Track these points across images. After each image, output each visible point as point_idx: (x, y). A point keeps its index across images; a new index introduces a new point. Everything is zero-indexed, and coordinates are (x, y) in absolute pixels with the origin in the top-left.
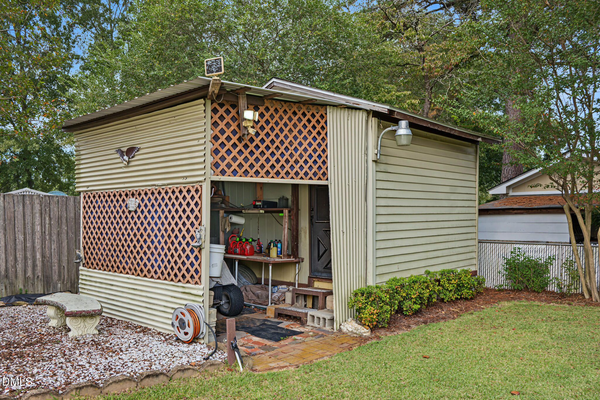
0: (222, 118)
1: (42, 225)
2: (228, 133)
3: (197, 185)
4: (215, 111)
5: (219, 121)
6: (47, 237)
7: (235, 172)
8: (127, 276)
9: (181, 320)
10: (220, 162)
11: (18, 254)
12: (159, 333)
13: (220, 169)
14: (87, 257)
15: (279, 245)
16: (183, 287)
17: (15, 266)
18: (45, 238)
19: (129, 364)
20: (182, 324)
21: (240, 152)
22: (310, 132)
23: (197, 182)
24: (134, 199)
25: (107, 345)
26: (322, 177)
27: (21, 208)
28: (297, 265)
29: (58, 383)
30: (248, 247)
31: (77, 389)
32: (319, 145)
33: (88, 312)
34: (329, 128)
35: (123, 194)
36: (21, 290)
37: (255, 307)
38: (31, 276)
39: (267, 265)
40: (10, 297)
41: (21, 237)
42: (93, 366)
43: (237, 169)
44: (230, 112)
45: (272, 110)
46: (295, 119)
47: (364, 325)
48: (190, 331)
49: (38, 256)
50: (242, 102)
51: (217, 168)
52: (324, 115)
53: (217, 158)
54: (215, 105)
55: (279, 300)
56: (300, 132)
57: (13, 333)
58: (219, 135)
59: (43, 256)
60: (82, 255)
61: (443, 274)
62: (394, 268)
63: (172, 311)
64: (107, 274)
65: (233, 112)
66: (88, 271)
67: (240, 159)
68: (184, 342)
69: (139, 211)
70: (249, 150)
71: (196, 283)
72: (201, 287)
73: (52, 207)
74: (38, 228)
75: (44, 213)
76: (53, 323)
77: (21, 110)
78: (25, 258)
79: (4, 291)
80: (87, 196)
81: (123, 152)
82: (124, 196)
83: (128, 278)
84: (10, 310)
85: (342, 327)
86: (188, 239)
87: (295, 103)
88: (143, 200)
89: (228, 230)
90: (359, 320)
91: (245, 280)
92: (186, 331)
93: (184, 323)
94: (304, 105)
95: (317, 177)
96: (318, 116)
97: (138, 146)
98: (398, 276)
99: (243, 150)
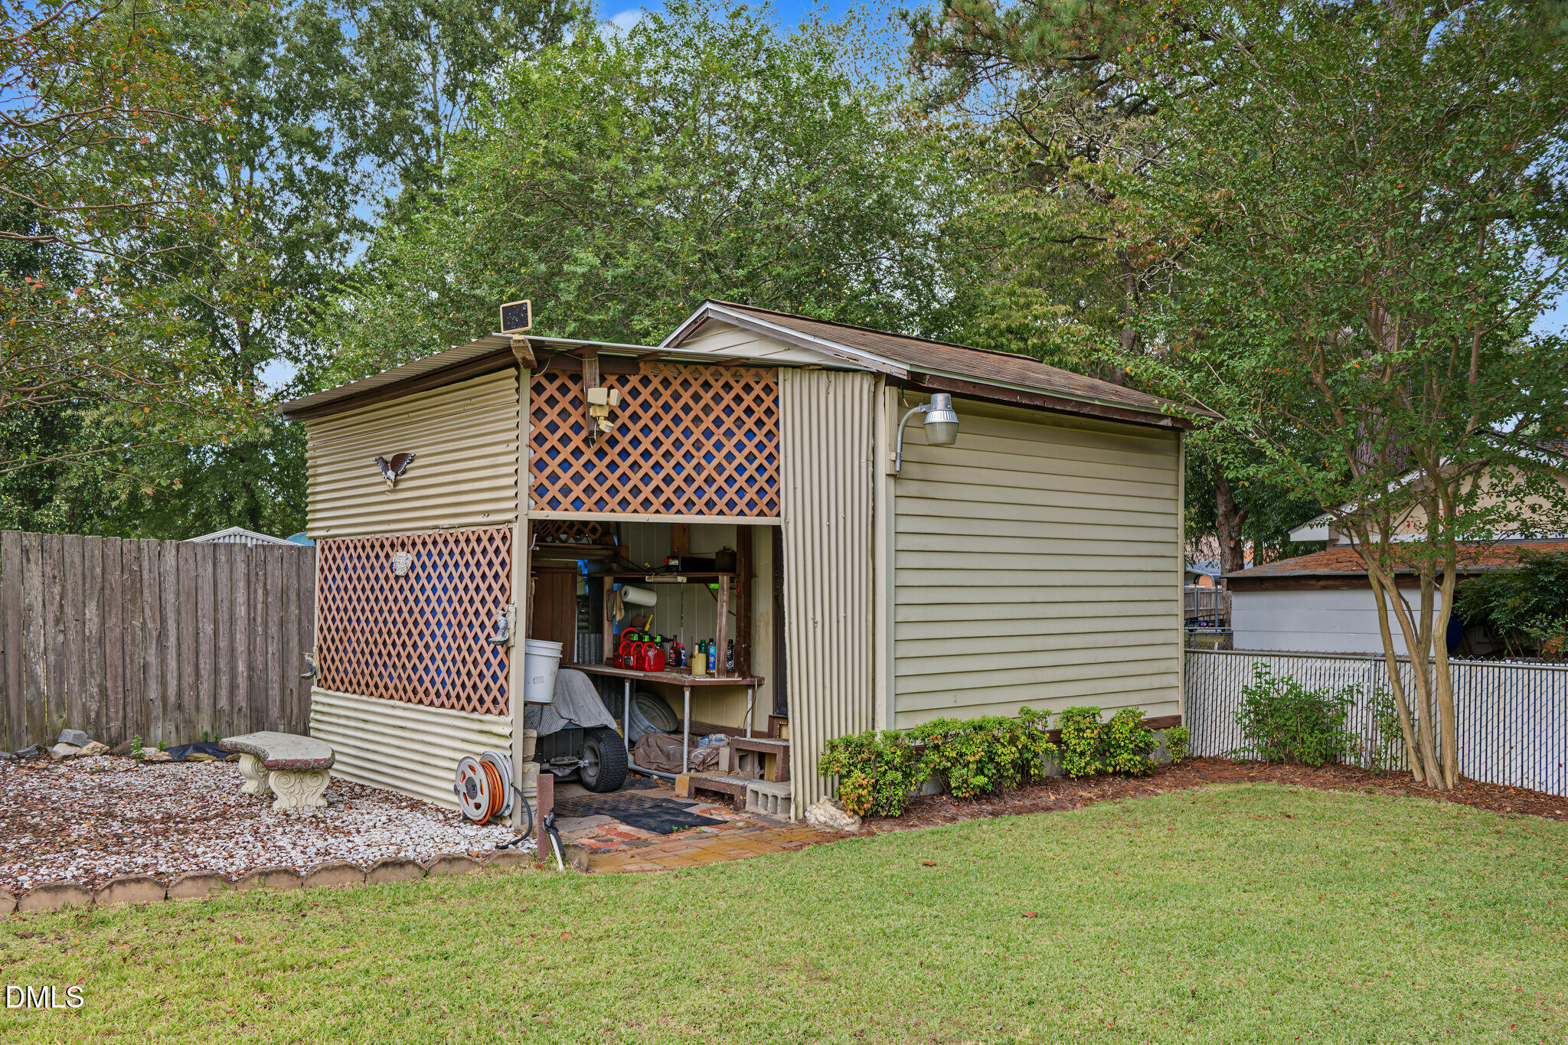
0: (552, 401)
1: (250, 605)
2: (564, 428)
3: (504, 528)
4: (538, 389)
5: (546, 408)
6: (260, 630)
7: (578, 503)
8: (391, 702)
9: (470, 779)
10: (547, 483)
11: (202, 661)
12: (438, 810)
13: (548, 497)
14: (325, 667)
15: (712, 650)
16: (481, 721)
17: (196, 687)
18: (255, 631)
19: (361, 849)
20: (472, 789)
21: (589, 465)
22: (739, 422)
23: (504, 522)
24: (404, 554)
25: (337, 823)
26: (766, 510)
27: (210, 569)
28: (750, 691)
29: (234, 868)
30: (651, 654)
31: (261, 874)
32: (761, 446)
33: (306, 763)
34: (784, 412)
35: (387, 544)
36: (206, 734)
37: (661, 777)
38: (227, 708)
39: (678, 690)
40: (185, 748)
41: (209, 628)
42: (299, 849)
43: (583, 497)
44: (569, 390)
45: (656, 383)
46: (707, 397)
47: (843, 809)
48: (484, 799)
49: (241, 667)
50: (591, 371)
51: (542, 496)
52: (772, 386)
53: (543, 478)
54: (539, 377)
55: (703, 762)
56: (718, 422)
57: (178, 802)
58: (546, 433)
59: (251, 668)
60: (316, 663)
61: (1068, 717)
62: (947, 700)
63: (455, 766)
64: (357, 701)
65: (574, 390)
66: (327, 695)
67: (589, 478)
68: (474, 822)
69: (412, 576)
70: (607, 460)
71: (501, 713)
72: (509, 719)
73: (269, 568)
74: (241, 611)
75: (253, 579)
76: (250, 787)
77: (238, 348)
78: (216, 671)
79: (173, 735)
80: (326, 548)
81: (386, 463)
82: (387, 548)
83: (393, 707)
84: (181, 769)
85: (807, 814)
86: (489, 629)
87: (707, 365)
88: (419, 555)
89: (618, 618)
90: (837, 799)
91: (647, 723)
92: (477, 800)
93: (474, 786)
94: (727, 368)
95: (756, 511)
96: (758, 390)
97: (412, 452)
98: (947, 716)
99: (595, 460)
